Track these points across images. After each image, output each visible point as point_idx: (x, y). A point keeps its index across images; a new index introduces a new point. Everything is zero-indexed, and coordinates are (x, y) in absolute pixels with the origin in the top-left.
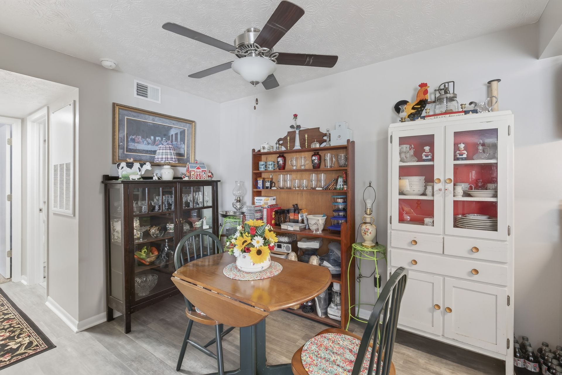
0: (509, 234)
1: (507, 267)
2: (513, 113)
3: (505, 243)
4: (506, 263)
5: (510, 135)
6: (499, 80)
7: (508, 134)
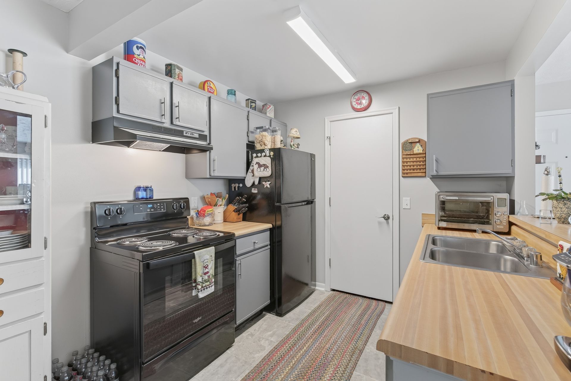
0: (46, 247)
1: (43, 288)
2: (50, 102)
3: (40, 260)
4: (42, 284)
5: (47, 128)
6: (25, 54)
7: (45, 125)
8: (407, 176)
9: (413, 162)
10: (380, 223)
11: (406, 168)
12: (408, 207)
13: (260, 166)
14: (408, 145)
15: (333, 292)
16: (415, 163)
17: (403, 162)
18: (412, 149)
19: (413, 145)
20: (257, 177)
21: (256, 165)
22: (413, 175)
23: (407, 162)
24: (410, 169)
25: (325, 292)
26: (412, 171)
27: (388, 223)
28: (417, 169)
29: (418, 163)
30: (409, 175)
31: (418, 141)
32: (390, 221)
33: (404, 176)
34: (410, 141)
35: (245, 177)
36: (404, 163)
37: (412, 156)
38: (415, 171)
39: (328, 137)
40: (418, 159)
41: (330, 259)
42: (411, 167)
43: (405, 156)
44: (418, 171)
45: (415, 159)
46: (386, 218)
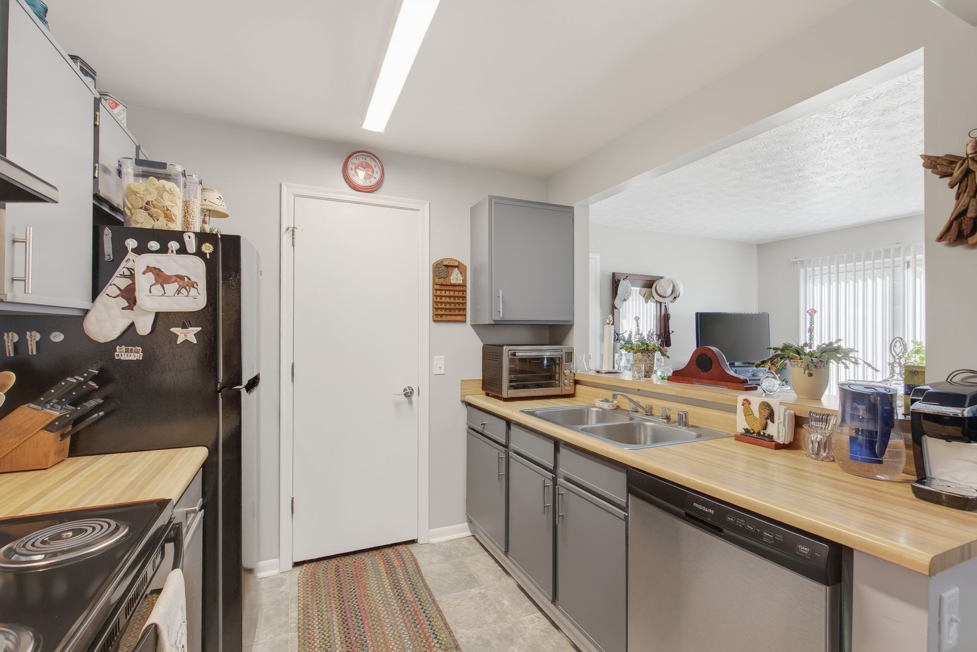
8: (441, 319)
9: (450, 297)
10: (397, 404)
11: (439, 306)
12: (442, 372)
13: (161, 278)
14: (443, 269)
15: (298, 569)
16: (452, 300)
17: (435, 296)
18: (447, 276)
19: (450, 269)
20: (146, 312)
21: (144, 273)
22: (449, 318)
23: (441, 297)
24: (446, 309)
25: (282, 575)
26: (448, 312)
27: (410, 402)
28: (455, 309)
29: (457, 301)
30: (444, 318)
31: (457, 264)
32: (414, 397)
33: (437, 319)
34: (446, 263)
35: (86, 311)
36: (437, 299)
37: (448, 288)
38: (452, 313)
39: (290, 229)
40: (456, 294)
41: (293, 498)
42: (446, 305)
43: (438, 287)
44: (457, 312)
45: (452, 293)
46: (408, 394)
